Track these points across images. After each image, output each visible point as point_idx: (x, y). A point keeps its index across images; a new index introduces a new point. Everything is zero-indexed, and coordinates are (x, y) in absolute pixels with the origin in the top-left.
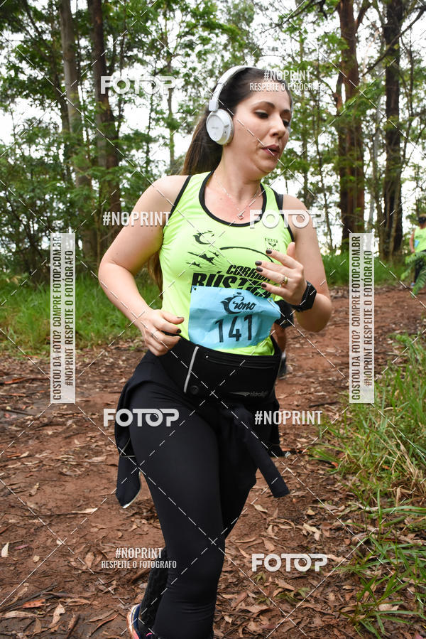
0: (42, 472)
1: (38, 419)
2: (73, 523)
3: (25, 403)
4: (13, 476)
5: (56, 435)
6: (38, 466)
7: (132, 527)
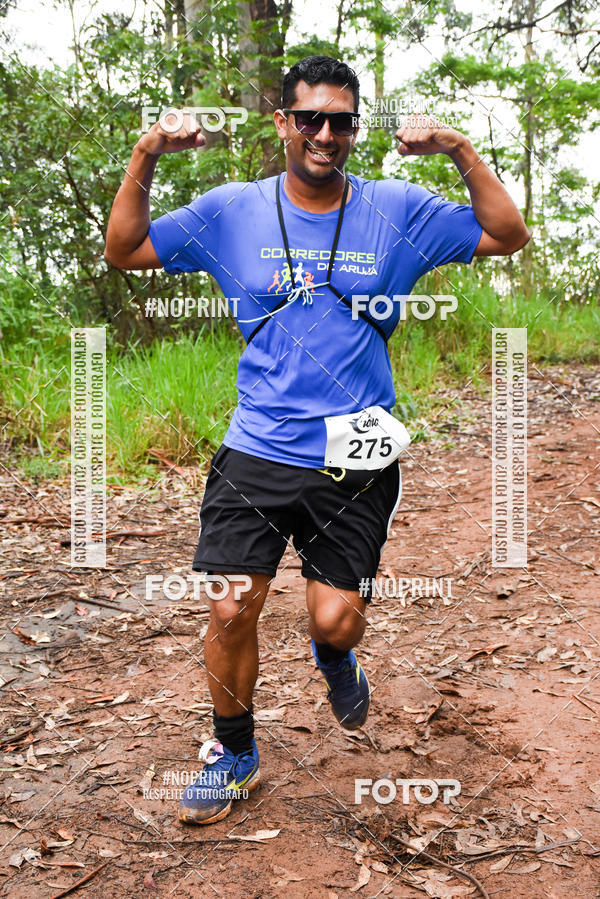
0: (159, 740)
1: (142, 620)
2: (231, 863)
3: (115, 585)
4: (101, 747)
5: (180, 656)
6: (150, 725)
7: (355, 880)
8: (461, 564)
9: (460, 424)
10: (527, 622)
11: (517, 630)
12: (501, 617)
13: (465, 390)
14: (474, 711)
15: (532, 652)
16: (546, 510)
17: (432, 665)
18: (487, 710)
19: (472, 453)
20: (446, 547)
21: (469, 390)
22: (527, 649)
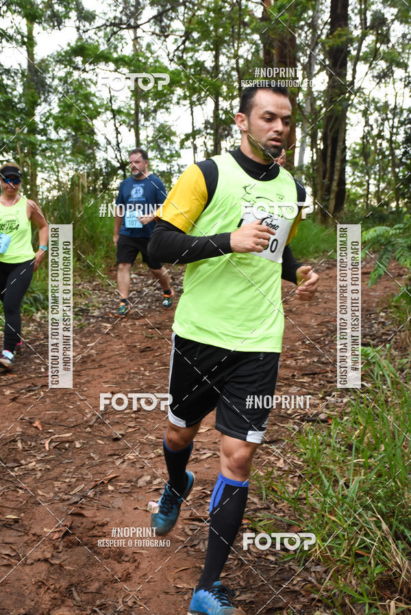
8: (89, 416)
9: (90, 308)
10: (132, 458)
11: (125, 464)
12: (115, 455)
13: (94, 283)
14: (94, 527)
15: (135, 479)
16: (147, 373)
17: (66, 494)
18: (103, 525)
19: (98, 331)
20: (79, 403)
21: (97, 283)
22: (131, 478)
